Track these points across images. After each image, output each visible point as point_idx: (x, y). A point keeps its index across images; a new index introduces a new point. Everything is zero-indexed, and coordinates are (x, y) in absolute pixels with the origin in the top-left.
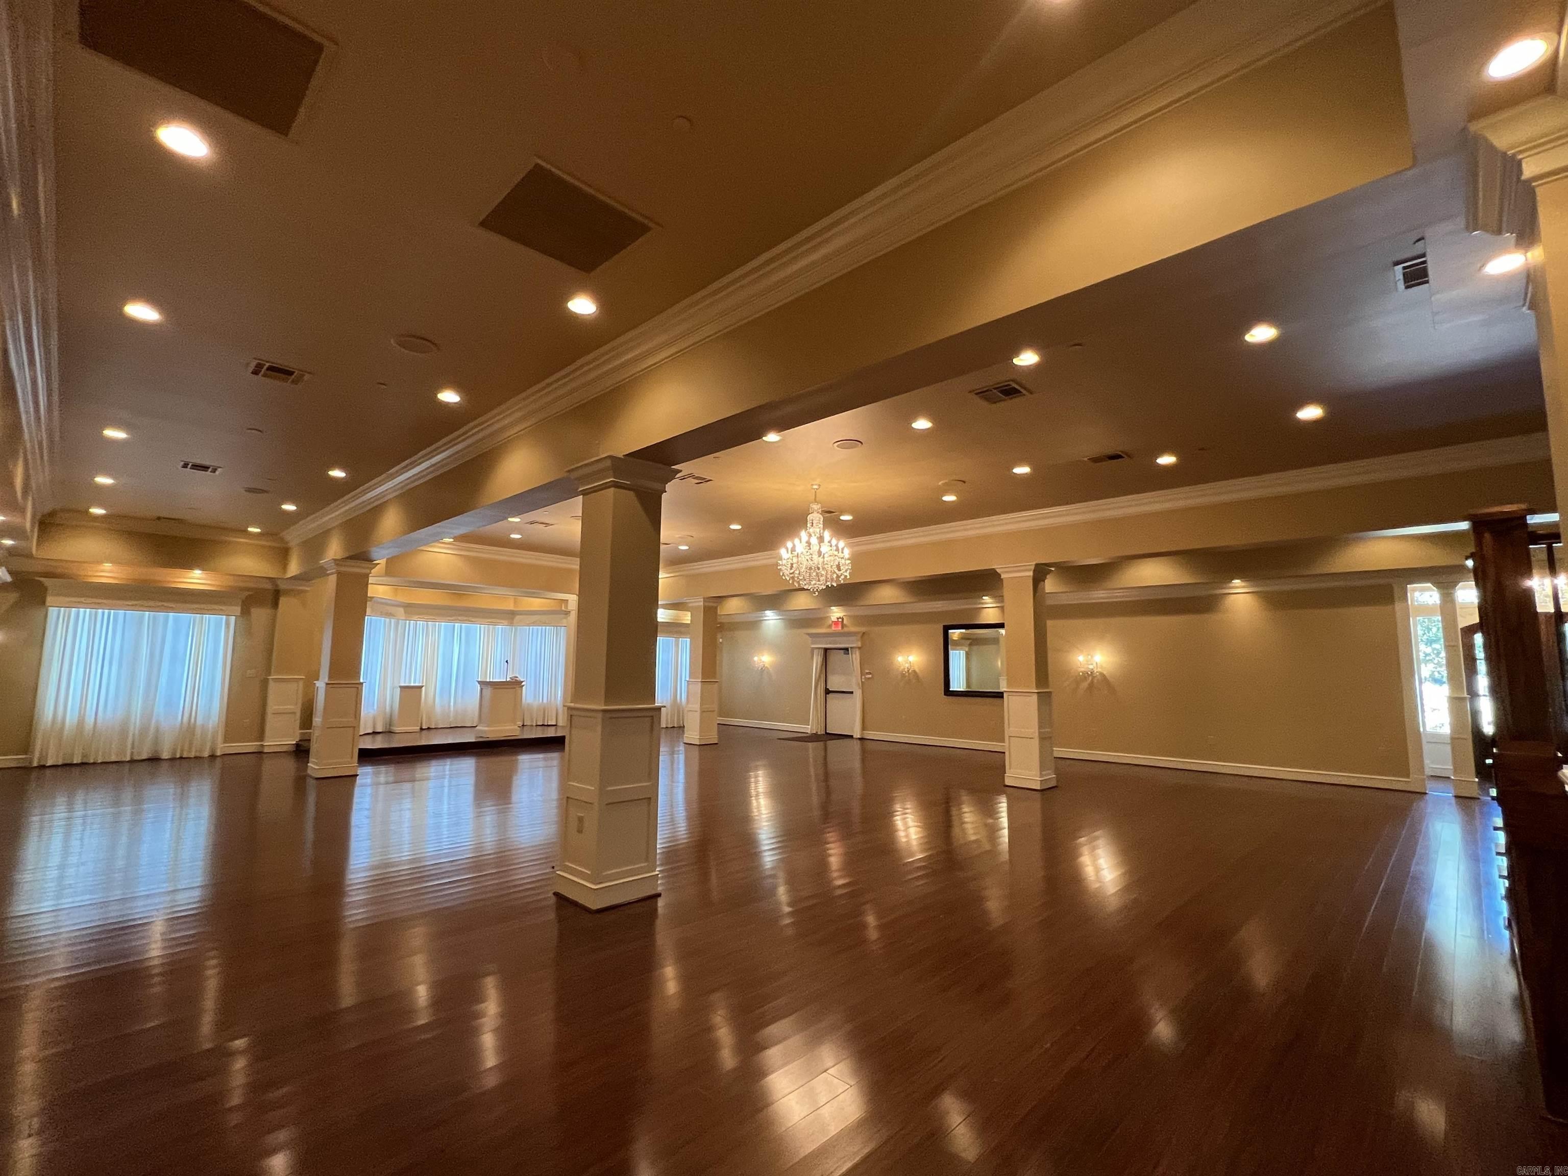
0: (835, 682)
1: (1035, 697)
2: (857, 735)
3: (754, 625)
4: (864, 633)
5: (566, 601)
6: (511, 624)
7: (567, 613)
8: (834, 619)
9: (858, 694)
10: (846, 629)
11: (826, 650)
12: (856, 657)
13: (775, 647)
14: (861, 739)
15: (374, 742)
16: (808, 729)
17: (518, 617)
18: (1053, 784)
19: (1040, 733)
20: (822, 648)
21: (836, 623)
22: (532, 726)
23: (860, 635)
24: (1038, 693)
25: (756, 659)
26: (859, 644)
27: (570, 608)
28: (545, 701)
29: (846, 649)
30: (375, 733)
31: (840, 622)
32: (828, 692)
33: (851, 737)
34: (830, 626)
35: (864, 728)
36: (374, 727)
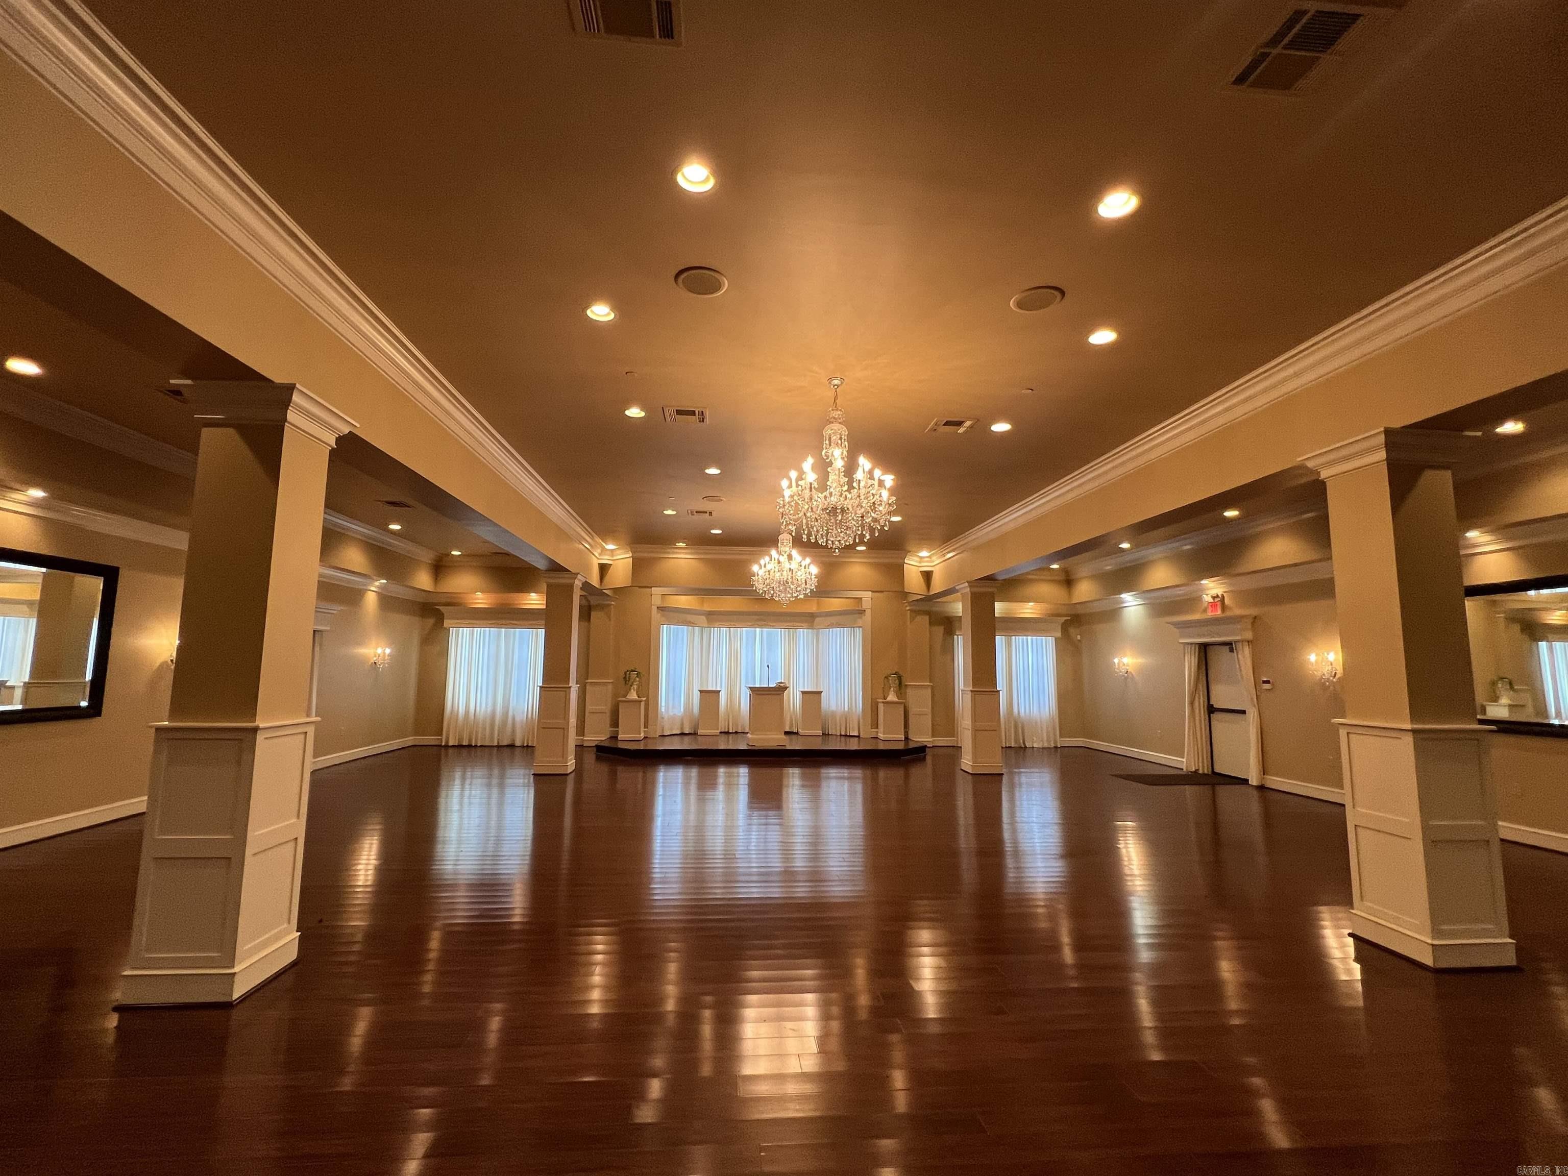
0: (1222, 696)
1: (1409, 739)
2: (1254, 782)
3: (1113, 614)
4: (1255, 617)
5: (860, 599)
6: (811, 627)
7: (862, 612)
8: (1207, 598)
9: (1252, 714)
10: (1228, 613)
11: (1204, 647)
12: (1245, 656)
13: (1143, 646)
14: (1261, 788)
15: (682, 743)
16: (1185, 762)
17: (817, 620)
18: (1510, 959)
19: (1426, 828)
20: (1196, 644)
21: (1213, 605)
22: (836, 735)
23: (1250, 621)
24: (1414, 731)
25: (1116, 661)
26: (1249, 635)
27: (864, 607)
28: (846, 709)
29: (1229, 645)
30: (683, 734)
31: (1220, 601)
32: (1211, 710)
33: (1245, 782)
34: (1205, 611)
35: (1264, 771)
36: (682, 728)
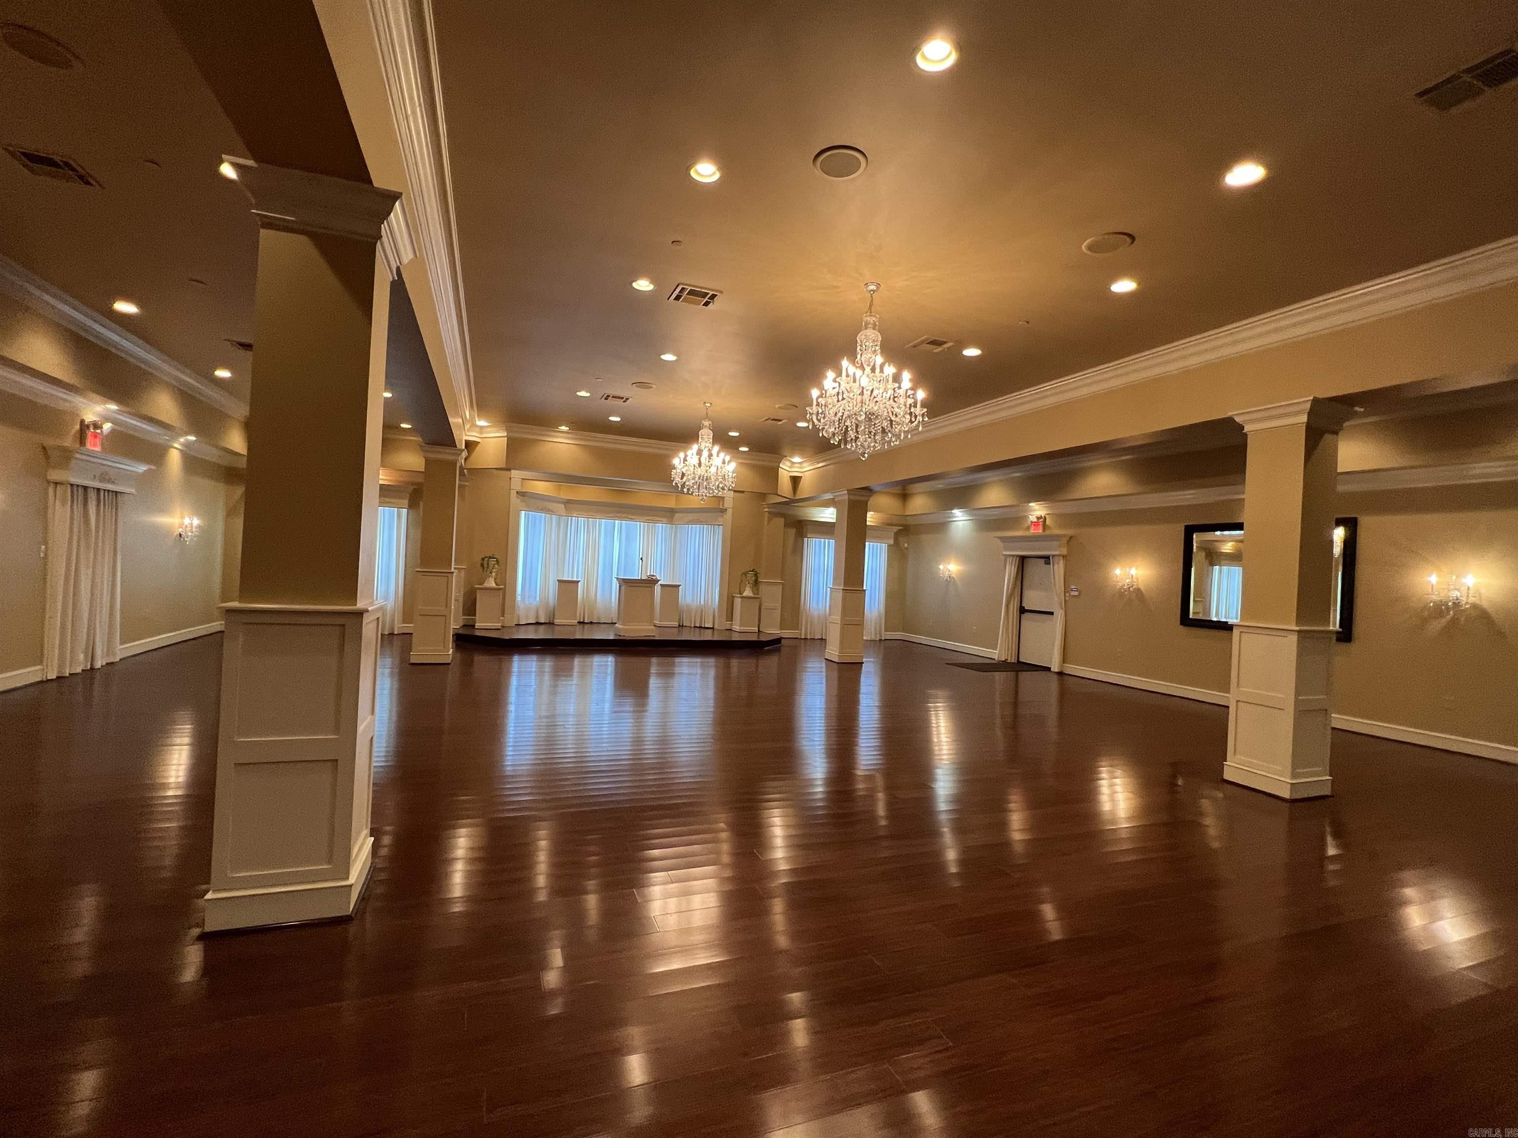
0: (1033, 599)
1: (1294, 638)
2: (1055, 668)
3: (942, 527)
4: (1071, 537)
5: (722, 498)
6: (671, 522)
7: (723, 511)
8: (1033, 518)
9: (1059, 615)
10: (1048, 532)
11: (1023, 559)
12: (1059, 569)
13: (964, 555)
14: (1060, 674)
15: (536, 632)
16: (996, 654)
17: (677, 515)
18: (1327, 791)
19: (1297, 702)
20: (1017, 556)
21: (1035, 524)
22: (690, 627)
23: (1065, 540)
24: (1299, 632)
25: (941, 567)
26: (1064, 551)
27: (726, 506)
28: (702, 603)
29: (1047, 559)
30: (538, 624)
31: (1042, 520)
32: (1022, 610)
33: (1049, 669)
34: (1028, 528)
35: (1064, 660)
36: (537, 617)
